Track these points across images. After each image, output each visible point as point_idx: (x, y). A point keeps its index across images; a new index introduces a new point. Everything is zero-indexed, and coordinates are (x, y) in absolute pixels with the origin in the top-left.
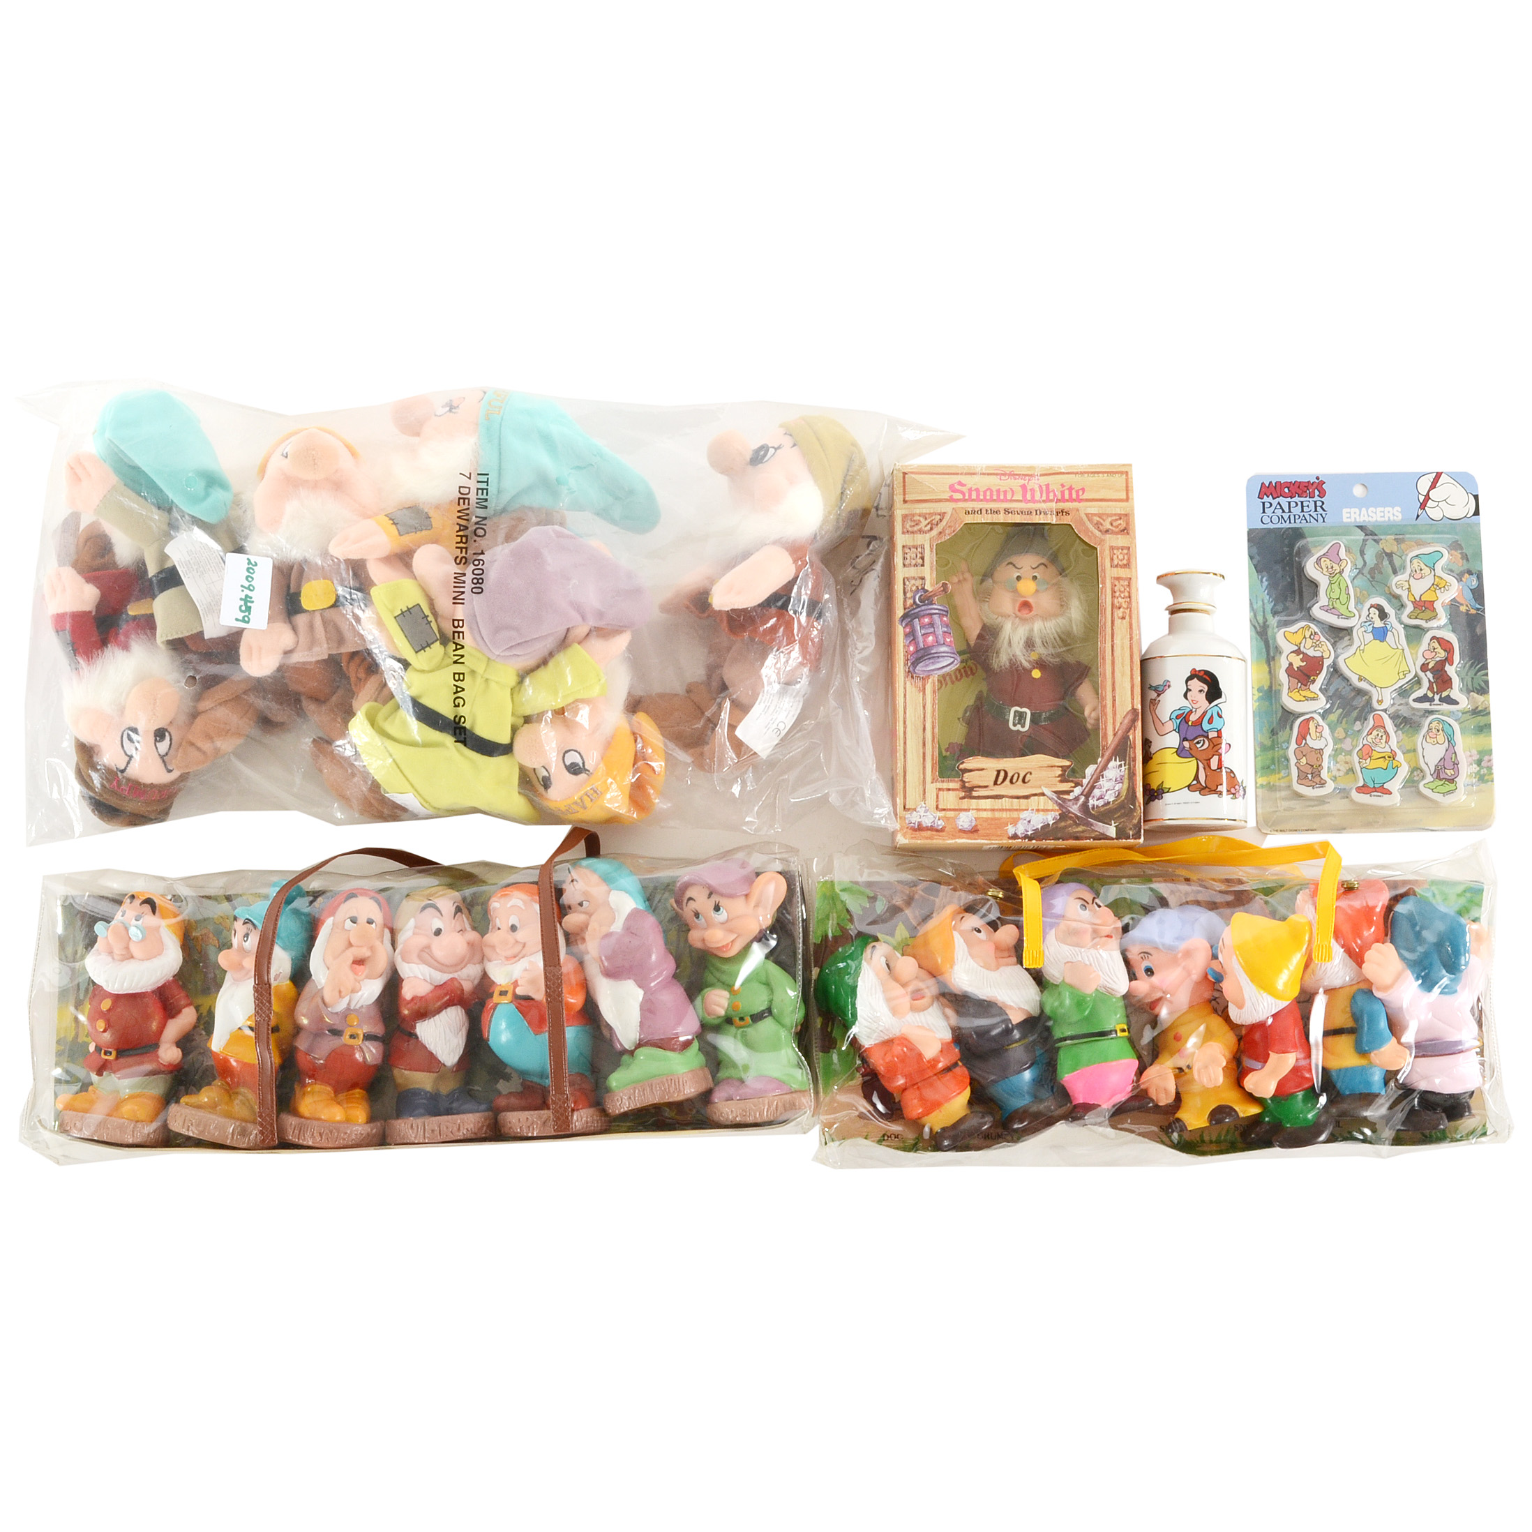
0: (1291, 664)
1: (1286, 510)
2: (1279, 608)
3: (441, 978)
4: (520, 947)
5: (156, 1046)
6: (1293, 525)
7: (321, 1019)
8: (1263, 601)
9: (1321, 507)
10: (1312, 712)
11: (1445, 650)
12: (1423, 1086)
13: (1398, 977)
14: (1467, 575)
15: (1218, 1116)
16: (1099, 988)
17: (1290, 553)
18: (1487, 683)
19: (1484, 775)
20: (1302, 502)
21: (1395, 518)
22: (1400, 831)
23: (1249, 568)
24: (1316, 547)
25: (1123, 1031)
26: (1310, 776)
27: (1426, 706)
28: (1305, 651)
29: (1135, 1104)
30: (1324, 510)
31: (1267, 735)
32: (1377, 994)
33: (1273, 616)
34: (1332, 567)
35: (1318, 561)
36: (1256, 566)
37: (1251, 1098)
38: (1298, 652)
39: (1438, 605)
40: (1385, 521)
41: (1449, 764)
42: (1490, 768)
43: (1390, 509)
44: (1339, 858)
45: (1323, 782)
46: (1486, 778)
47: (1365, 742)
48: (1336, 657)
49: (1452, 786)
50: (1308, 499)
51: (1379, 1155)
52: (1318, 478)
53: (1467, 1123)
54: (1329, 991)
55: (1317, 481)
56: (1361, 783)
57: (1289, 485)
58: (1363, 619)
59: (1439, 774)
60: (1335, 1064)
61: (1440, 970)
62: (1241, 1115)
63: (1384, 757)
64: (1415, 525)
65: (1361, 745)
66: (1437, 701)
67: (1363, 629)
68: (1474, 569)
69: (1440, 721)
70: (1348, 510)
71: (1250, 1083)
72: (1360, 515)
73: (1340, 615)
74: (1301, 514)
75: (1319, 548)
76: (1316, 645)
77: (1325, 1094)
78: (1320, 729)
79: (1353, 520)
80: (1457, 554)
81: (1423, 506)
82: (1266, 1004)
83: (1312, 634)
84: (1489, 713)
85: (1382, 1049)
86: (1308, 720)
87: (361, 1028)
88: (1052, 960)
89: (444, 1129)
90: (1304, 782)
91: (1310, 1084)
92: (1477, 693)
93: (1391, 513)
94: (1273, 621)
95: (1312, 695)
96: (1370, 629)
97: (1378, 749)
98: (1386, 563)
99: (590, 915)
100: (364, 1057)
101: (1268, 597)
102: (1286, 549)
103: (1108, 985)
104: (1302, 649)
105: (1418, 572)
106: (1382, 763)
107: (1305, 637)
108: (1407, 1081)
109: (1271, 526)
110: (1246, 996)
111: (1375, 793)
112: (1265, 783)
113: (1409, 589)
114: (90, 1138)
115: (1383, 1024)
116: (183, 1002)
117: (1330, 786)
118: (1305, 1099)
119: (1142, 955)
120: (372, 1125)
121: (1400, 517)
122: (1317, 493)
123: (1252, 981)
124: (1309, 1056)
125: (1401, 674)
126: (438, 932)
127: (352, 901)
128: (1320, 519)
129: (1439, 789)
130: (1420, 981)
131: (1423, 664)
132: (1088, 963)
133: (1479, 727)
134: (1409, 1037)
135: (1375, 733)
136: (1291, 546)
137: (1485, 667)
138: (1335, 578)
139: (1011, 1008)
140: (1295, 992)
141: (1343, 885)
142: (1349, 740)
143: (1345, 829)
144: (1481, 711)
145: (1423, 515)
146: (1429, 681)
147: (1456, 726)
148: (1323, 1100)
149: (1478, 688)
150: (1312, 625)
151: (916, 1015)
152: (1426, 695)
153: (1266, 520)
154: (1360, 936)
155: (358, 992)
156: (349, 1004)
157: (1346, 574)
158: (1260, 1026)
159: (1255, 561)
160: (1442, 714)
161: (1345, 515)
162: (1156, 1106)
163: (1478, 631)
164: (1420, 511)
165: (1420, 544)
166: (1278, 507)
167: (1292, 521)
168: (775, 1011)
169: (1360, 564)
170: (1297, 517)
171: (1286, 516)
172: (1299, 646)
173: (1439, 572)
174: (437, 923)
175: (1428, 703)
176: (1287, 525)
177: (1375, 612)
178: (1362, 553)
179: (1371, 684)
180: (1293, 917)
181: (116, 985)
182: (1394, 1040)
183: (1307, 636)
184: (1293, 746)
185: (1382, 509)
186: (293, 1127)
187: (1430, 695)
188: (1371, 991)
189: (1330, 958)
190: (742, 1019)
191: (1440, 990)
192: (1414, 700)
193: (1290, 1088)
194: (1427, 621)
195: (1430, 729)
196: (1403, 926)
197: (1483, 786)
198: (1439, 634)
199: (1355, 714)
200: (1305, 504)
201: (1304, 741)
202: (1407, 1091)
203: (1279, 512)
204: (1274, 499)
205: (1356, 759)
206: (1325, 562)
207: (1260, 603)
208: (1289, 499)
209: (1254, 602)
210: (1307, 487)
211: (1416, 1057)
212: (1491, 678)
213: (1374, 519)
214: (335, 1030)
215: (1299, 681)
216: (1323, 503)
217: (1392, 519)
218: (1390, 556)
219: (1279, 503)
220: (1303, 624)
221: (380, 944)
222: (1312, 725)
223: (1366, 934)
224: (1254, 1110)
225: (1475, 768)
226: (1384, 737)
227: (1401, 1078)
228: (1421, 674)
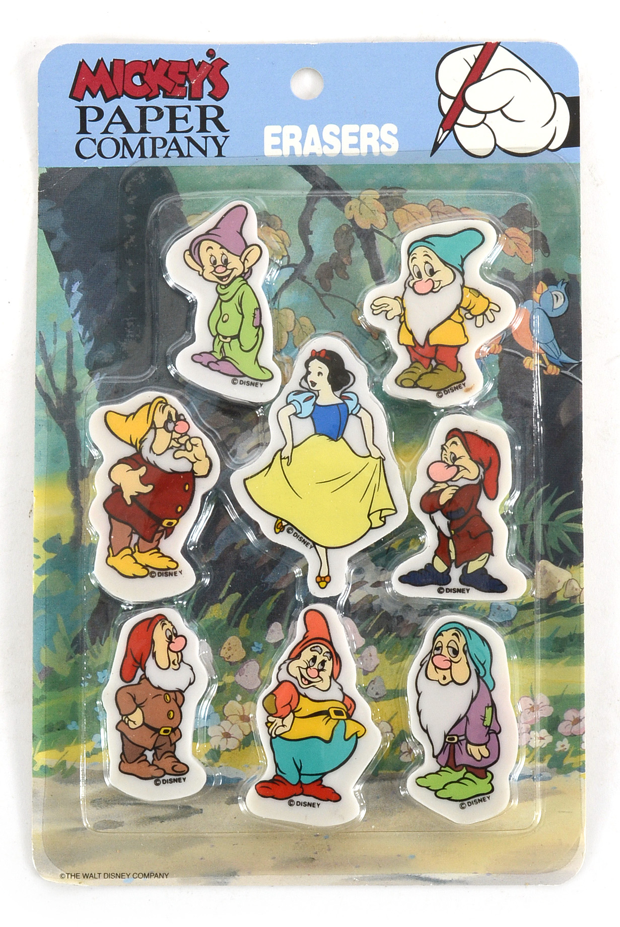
0: (117, 490)
1: (136, 125)
2: (106, 354)
6: (149, 162)
8: (69, 337)
9: (216, 121)
10: (159, 604)
11: (478, 462)
14: (542, 286)
17: (139, 228)
18: (578, 538)
19: (564, 754)
20: (172, 109)
21: (384, 149)
22: (362, 881)
23: (40, 260)
24: (198, 213)
26: (149, 755)
27: (429, 593)
28: (152, 458)
30: (221, 128)
31: (63, 651)
33: (91, 374)
34: (226, 263)
35: (193, 250)
36: (57, 256)
38: (134, 461)
39: (468, 358)
40: (360, 157)
41: (475, 732)
42: (576, 739)
43: (372, 128)
45: (179, 768)
46: (568, 761)
47: (284, 676)
48: (226, 474)
49: (482, 786)
50: (186, 101)
52: (211, 53)
55: (209, 61)
56: (269, 773)
57: (144, 68)
58: (293, 385)
59: (452, 754)
63: (326, 713)
64: (428, 166)
65: (274, 683)
66: (455, 583)
67: (290, 409)
68: (560, 270)
69: (459, 629)
70: (277, 129)
72: (303, 141)
73: (238, 376)
74: (170, 138)
75: (205, 214)
76: (179, 446)
78: (178, 644)
79: (286, 152)
80: (523, 236)
81: (449, 122)
83: (169, 419)
84: (579, 610)
86: (150, 623)
90: (134, 767)
92: (555, 563)
93: (375, 136)
94: (89, 386)
95: (163, 563)
96: (308, 408)
97: (312, 693)
98: (357, 253)
101: (80, 329)
102: (129, 218)
104: (146, 453)
105: (425, 277)
106: (321, 728)
107: (153, 427)
109: (98, 163)
111: (302, 798)
112: (53, 763)
113: (402, 319)
117: (197, 778)
121: (395, 148)
122: (207, 87)
125: (375, 518)
128: (212, 149)
129: (456, 791)
131: (428, 494)
133: (557, 640)
135: (307, 654)
136: (142, 210)
137: (576, 502)
138: (232, 289)
142: (252, 666)
143: (233, 873)
144: (563, 604)
145: (449, 144)
146: (440, 533)
147: (496, 639)
149: (558, 548)
150: (172, 400)
152: (430, 567)
153: (88, 148)
157: (258, 280)
159: (58, 244)
160: (464, 612)
161: (269, 141)
163: (564, 417)
164: (442, 135)
165: (437, 212)
166: (117, 119)
167: (148, 151)
169: (297, 254)
170: (159, 143)
171: (133, 140)
172: (137, 445)
173: (474, 277)
175: (435, 588)
176: (134, 162)
177: (320, 371)
178: (305, 231)
179: (305, 540)
183: (159, 423)
184: (114, 681)
185: (354, 128)
187: (440, 566)
192: (403, 579)
194: (441, 392)
195: (436, 649)
197: (559, 780)
198: (467, 423)
199: (269, 605)
200: (180, 113)
201: (140, 673)
203: (118, 131)
204: (107, 100)
205: (260, 716)
206: (210, 252)
207: (62, 343)
208: (143, 102)
209: (48, 337)
210: (186, 75)
212: (589, 527)
213: (336, 151)
215: (135, 531)
216: (220, 112)
217: (376, 150)
218: (368, 237)
219: (119, 111)
220: (148, 395)
222: (160, 635)
225: (540, 739)
226: (329, 665)
228: (423, 518)
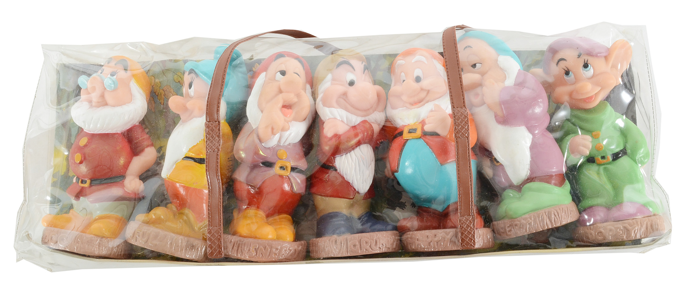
3: (356, 120)
4: (425, 93)
5: (122, 176)
7: (257, 153)
87: (290, 162)
89: (364, 244)
99: (483, 74)
100: (292, 187)
114: (63, 249)
116: (145, 143)
120: (298, 243)
126: (351, 84)
127: (282, 60)
155: (287, 130)
156: (279, 141)
168: (629, 151)
174: (350, 77)
181: (92, 126)
186: (232, 244)
190: (603, 157)
214: (268, 162)
221: (304, 93)
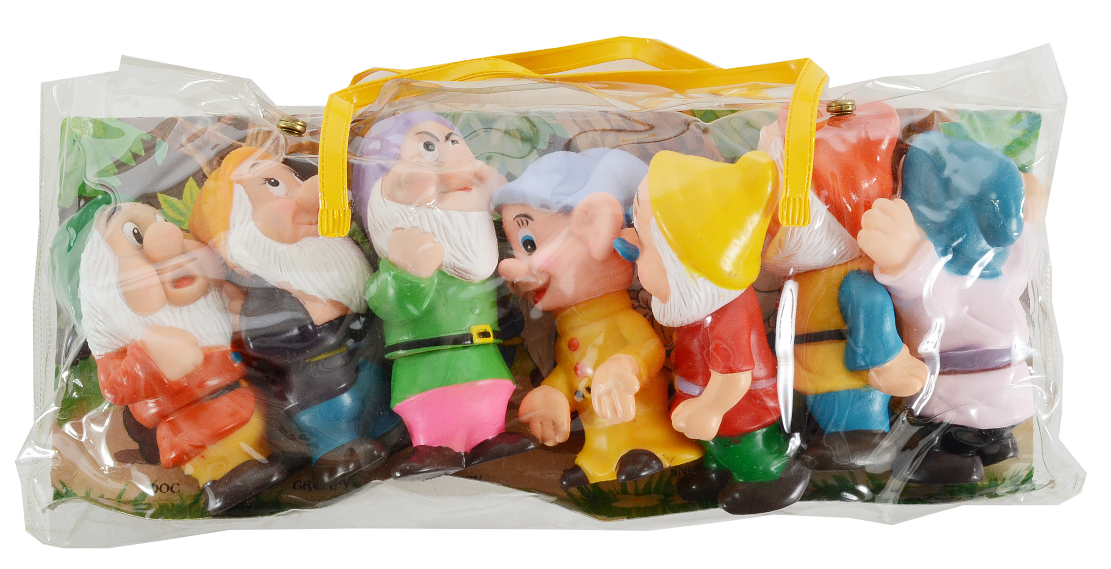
12: (951, 417)
13: (915, 250)
15: (629, 468)
16: (444, 269)
25: (485, 334)
29: (506, 446)
32: (881, 278)
37: (682, 439)
44: (825, 78)
51: (880, 519)
53: (1011, 467)
54: (804, 276)
60: (814, 386)
61: (978, 240)
62: (667, 464)
71: (681, 416)
77: (797, 435)
82: (702, 295)
85: (888, 365)
88: (378, 226)
91: (775, 417)
103: (458, 264)
108: (928, 412)
110: (672, 283)
115: (889, 325)
118: (767, 438)
119: (519, 219)
123: (682, 257)
124: (773, 373)
130: (950, 257)
132: (428, 229)
134: (930, 345)
139: (313, 299)
140: (751, 275)
141: (829, 106)
148: (796, 442)
151: (177, 310)
154: (855, 188)
158: (694, 329)
162: (542, 447)
180: (748, 156)
182: (905, 349)
188: (870, 274)
189: (807, 219)
191: (981, 269)
193: (742, 423)
196: (923, 174)
202: (926, 424)
211: (941, 373)
223: (865, 185)
224: (689, 456)
227: (918, 407)
